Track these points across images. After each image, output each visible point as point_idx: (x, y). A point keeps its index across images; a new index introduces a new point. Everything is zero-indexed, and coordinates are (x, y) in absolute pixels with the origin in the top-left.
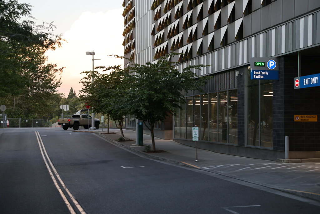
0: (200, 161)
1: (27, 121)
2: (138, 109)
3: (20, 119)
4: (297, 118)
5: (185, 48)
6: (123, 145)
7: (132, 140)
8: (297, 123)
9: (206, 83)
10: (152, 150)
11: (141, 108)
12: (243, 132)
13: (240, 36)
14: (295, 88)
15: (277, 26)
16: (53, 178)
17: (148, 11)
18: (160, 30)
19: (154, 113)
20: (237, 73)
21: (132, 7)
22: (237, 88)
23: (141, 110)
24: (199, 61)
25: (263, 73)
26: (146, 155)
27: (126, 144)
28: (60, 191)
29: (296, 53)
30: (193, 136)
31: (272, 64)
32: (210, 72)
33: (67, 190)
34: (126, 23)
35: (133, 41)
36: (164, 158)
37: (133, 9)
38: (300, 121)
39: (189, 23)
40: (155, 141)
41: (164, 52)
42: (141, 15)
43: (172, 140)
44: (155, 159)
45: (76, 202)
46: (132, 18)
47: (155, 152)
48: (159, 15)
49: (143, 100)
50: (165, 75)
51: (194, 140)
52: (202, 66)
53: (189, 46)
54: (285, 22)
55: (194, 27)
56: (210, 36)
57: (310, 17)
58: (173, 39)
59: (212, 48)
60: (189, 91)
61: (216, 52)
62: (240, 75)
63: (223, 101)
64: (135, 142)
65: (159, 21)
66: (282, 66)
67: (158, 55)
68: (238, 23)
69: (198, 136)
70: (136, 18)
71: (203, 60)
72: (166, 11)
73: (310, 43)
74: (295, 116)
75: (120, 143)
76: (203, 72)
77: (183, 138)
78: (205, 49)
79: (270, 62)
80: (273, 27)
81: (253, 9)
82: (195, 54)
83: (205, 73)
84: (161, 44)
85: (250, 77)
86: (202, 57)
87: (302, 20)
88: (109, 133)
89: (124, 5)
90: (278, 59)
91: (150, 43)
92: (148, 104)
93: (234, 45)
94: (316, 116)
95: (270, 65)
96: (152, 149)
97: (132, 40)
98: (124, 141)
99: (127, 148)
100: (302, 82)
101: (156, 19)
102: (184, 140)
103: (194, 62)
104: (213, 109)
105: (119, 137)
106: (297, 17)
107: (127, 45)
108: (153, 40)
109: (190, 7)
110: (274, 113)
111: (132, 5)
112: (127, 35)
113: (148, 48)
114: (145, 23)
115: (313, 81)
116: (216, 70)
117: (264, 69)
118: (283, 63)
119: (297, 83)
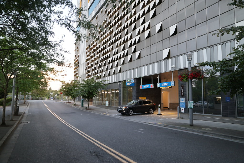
0: (108, 113)
1: (37, 98)
3: (35, 97)
5: (98, 75)
11: (85, 94)
12: (121, 103)
13: (120, 71)
14: (140, 89)
15: (134, 69)
17: (84, 62)
18: (89, 68)
19: (89, 96)
20: (119, 83)
22: (118, 88)
23: (86, 95)
26: (86, 110)
27: (77, 106)
29: (141, 77)
30: (106, 104)
34: (75, 66)
35: (78, 72)
37: (78, 61)
39: (101, 67)
41: (90, 76)
42: (81, 64)
43: (92, 105)
44: (90, 112)
48: (88, 64)
49: (86, 92)
50: (93, 83)
53: (100, 74)
54: (137, 68)
55: (102, 68)
56: (109, 71)
57: (146, 66)
58: (93, 72)
59: (109, 75)
61: (110, 76)
64: (81, 106)
65: (88, 66)
66: (136, 81)
67: (88, 77)
68: (119, 67)
70: (79, 64)
71: (105, 79)
72: (91, 63)
73: (146, 75)
74: (140, 98)
76: (105, 83)
77: (96, 105)
78: (106, 75)
80: (132, 69)
81: (125, 63)
82: (102, 77)
83: (106, 83)
84: (89, 73)
87: (143, 67)
88: (69, 102)
89: (75, 60)
90: (134, 79)
92: (88, 93)
93: (118, 74)
95: (132, 81)
96: (88, 108)
98: (76, 105)
100: (143, 87)
101: (87, 65)
103: (102, 79)
105: (74, 104)
106: (141, 66)
107: (75, 73)
108: (86, 72)
109: (101, 61)
110: (133, 96)
111: (78, 60)
112: (76, 70)
113: (83, 74)
114: (83, 66)
115: (147, 86)
116: (110, 82)
117: (130, 82)
118: (136, 80)
119: (141, 87)
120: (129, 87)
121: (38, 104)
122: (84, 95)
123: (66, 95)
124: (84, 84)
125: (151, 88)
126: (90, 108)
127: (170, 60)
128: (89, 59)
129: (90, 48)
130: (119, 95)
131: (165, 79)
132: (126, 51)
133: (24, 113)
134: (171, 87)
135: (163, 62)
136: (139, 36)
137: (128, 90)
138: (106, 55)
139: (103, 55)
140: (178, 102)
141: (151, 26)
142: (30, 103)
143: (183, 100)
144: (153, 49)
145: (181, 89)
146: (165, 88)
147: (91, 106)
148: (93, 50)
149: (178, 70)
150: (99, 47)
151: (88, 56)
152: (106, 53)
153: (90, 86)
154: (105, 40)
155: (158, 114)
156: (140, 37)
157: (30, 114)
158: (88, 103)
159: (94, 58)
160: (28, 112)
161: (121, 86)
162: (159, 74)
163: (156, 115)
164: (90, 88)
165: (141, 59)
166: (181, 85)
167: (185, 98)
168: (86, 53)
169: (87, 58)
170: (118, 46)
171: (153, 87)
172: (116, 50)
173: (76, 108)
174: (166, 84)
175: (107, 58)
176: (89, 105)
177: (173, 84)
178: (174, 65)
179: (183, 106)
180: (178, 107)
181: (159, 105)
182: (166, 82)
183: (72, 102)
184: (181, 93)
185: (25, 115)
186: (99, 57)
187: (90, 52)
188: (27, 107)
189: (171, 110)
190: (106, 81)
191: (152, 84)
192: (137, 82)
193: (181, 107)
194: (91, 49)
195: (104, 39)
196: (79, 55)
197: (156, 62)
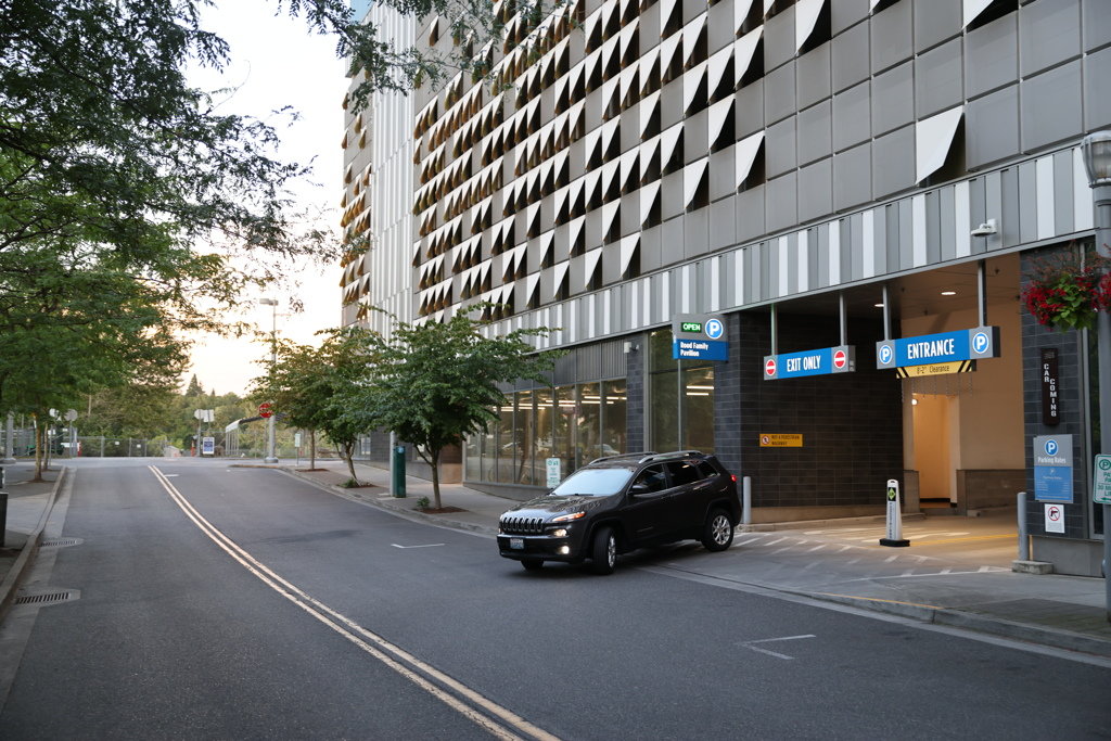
1: (117, 443)
2: (411, 419)
3: (103, 438)
4: (766, 440)
5: (494, 295)
6: (359, 496)
7: (371, 486)
8: (765, 449)
10: (432, 507)
11: (418, 418)
13: (634, 270)
14: (765, 379)
15: (719, 252)
17: (403, 216)
18: (433, 253)
19: (444, 428)
20: (627, 346)
21: (362, 209)
22: (624, 377)
23: (419, 422)
24: (531, 321)
25: (699, 346)
26: (424, 518)
27: (365, 494)
29: (769, 306)
30: (549, 477)
31: (715, 329)
32: (559, 343)
34: (348, 240)
35: (366, 277)
36: (474, 525)
37: (365, 213)
38: (770, 445)
39: (508, 242)
41: (445, 301)
42: (386, 226)
43: (461, 486)
44: (449, 526)
46: (362, 231)
47: (441, 509)
48: (431, 225)
50: (465, 346)
53: (507, 289)
54: (744, 244)
55: (519, 252)
56: (560, 270)
57: (802, 235)
58: (465, 275)
59: (564, 293)
61: (573, 303)
62: (633, 350)
64: (387, 490)
65: (430, 237)
66: (736, 331)
67: (428, 308)
68: (627, 246)
70: (374, 229)
71: (541, 318)
72: (448, 218)
73: (803, 288)
74: (762, 435)
75: (351, 491)
76: (540, 344)
77: (487, 481)
78: (547, 297)
79: (712, 324)
80: (714, 252)
81: (665, 216)
82: (521, 306)
83: (547, 345)
84: (435, 284)
86: (539, 313)
87: (783, 241)
88: (314, 470)
89: (344, 205)
90: (727, 317)
91: (407, 283)
92: (433, 410)
93: (618, 290)
94: (801, 436)
95: (712, 330)
96: (433, 503)
97: (363, 275)
98: (358, 486)
99: (370, 502)
100: (782, 366)
101: (424, 233)
103: (519, 323)
105: (347, 481)
106: (770, 234)
107: (351, 286)
108: (415, 275)
109: (511, 209)
110: (717, 428)
111: (362, 205)
112: (352, 264)
113: (402, 293)
114: (396, 240)
115: (810, 363)
116: (573, 340)
117: (697, 337)
118: (737, 326)
119: (771, 367)
120: (694, 367)
121: (123, 480)
122: (408, 423)
123: (298, 423)
124: (406, 357)
125: (834, 371)
126: (445, 502)
127: (962, 190)
128: (435, 196)
129: (439, 124)
130: (631, 418)
131: (926, 313)
132: (668, 139)
133: (41, 540)
134: (974, 362)
135: (919, 202)
136: (754, 36)
137: (685, 390)
138: (544, 168)
139: (522, 169)
140: (1021, 464)
142: (71, 477)
143: (1053, 452)
144: (852, 118)
145: (1038, 379)
146: (927, 371)
147: (452, 490)
148: (456, 136)
149: (1022, 252)
151: (425, 179)
152: (539, 157)
153: (445, 363)
154: (531, 73)
155: (884, 542)
156: (761, 43)
157: (77, 542)
158: (435, 470)
159: (465, 187)
160: (66, 532)
161: (642, 364)
162: (887, 283)
163: (873, 545)
164: (446, 379)
165: (768, 187)
166: (1044, 351)
167: (1069, 437)
168: (417, 160)
169: (423, 190)
170: (615, 108)
171: (852, 369)
172: (608, 131)
173: (359, 501)
174: (940, 348)
175: (550, 187)
176: (440, 485)
177: (983, 348)
178: (991, 222)
179: (1054, 488)
180: (1021, 496)
181: (893, 484)
182: (936, 331)
183: (337, 465)
184: (1038, 401)
185: (43, 548)
186: (495, 184)
187: (439, 151)
188: (56, 499)
189: (973, 513)
190: (544, 329)
191: (843, 348)
192: (742, 336)
193: (1039, 498)
194: (445, 133)
195: (526, 63)
196: (370, 172)
197: (871, 202)
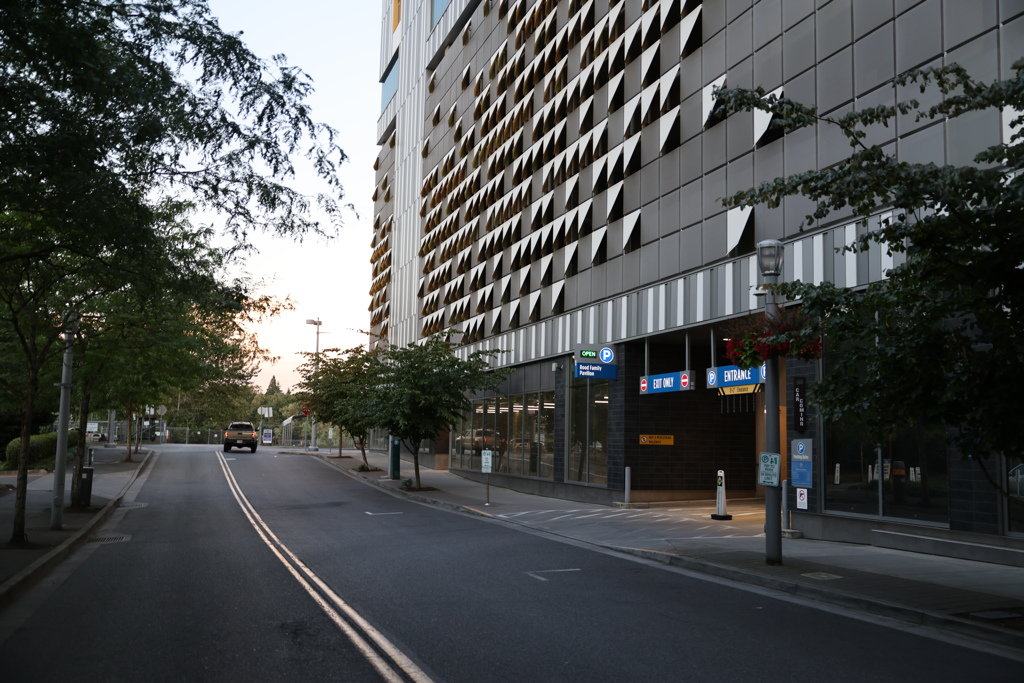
0: (493, 505)
1: (199, 433)
2: (393, 418)
3: (188, 429)
4: (644, 440)
5: (472, 321)
6: (366, 478)
7: (380, 470)
8: (644, 446)
9: (505, 379)
10: (414, 487)
12: (562, 460)
13: (560, 308)
15: (615, 296)
16: (257, 527)
17: (413, 257)
18: (431, 289)
19: (420, 426)
20: (554, 366)
21: (386, 250)
22: (554, 389)
23: (398, 421)
24: (495, 343)
25: (594, 368)
26: (405, 494)
28: (272, 547)
29: (643, 339)
30: (483, 464)
31: (607, 355)
32: (513, 361)
33: (283, 546)
34: (375, 274)
35: (387, 304)
37: (388, 252)
38: (648, 443)
39: (479, 282)
40: (420, 471)
41: (439, 325)
42: (402, 264)
43: (447, 471)
44: (420, 501)
45: (300, 564)
46: (385, 268)
47: (420, 489)
48: (430, 266)
49: (403, 405)
51: (484, 471)
52: (498, 351)
53: (480, 318)
54: (627, 292)
55: (488, 289)
56: (514, 305)
57: (662, 288)
58: (453, 306)
59: (516, 323)
60: (477, 391)
61: (522, 331)
62: (558, 368)
63: (532, 409)
64: (386, 473)
65: (431, 275)
66: (623, 358)
67: (428, 330)
68: (556, 288)
69: (490, 464)
70: (393, 267)
71: (502, 342)
72: (443, 261)
73: (662, 327)
74: (641, 436)
75: (361, 474)
76: (501, 361)
77: (466, 468)
78: (505, 325)
79: (605, 352)
80: (610, 297)
81: (580, 268)
82: (488, 331)
83: (504, 363)
84: (433, 312)
85: (573, 373)
86: (500, 338)
87: (651, 291)
88: (340, 457)
89: (373, 245)
90: (617, 347)
91: (415, 310)
92: (410, 412)
93: (550, 322)
94: (672, 437)
95: (605, 356)
96: (414, 485)
97: (385, 302)
98: (368, 470)
99: (372, 482)
100: (650, 384)
101: (426, 271)
102: (467, 472)
103: (487, 345)
104: (516, 420)
105: (359, 465)
106: (643, 286)
107: (376, 311)
108: (420, 304)
109: (483, 257)
110: (609, 430)
112: (378, 293)
113: (411, 318)
114: (408, 276)
115: (667, 382)
116: (521, 360)
117: (594, 361)
118: (624, 354)
119: (644, 385)
120: (599, 382)
125: (681, 389)
126: (422, 486)
127: (753, 260)
129: (438, 187)
130: (557, 421)
132: (583, 210)
133: (118, 502)
134: (762, 385)
135: (729, 267)
136: (634, 140)
137: (592, 402)
138: (505, 226)
139: (492, 225)
141: (684, 92)
143: (802, 451)
144: (693, 203)
145: (793, 399)
146: (736, 391)
148: (449, 198)
150: (476, 185)
151: (428, 230)
152: (502, 218)
155: (714, 517)
157: (143, 505)
159: (454, 237)
160: (138, 498)
161: (564, 381)
162: (713, 325)
163: (707, 518)
165: (642, 251)
166: (796, 379)
167: (810, 441)
168: (423, 213)
169: (427, 237)
170: (550, 184)
171: (692, 388)
172: (546, 200)
173: (366, 482)
175: (509, 241)
179: (802, 476)
180: (784, 482)
181: (720, 473)
184: (793, 415)
185: (119, 509)
186: (474, 236)
187: (438, 208)
188: (138, 476)
190: (503, 351)
192: (627, 361)
193: (794, 484)
194: (441, 195)
196: (392, 220)
197: (702, 266)
